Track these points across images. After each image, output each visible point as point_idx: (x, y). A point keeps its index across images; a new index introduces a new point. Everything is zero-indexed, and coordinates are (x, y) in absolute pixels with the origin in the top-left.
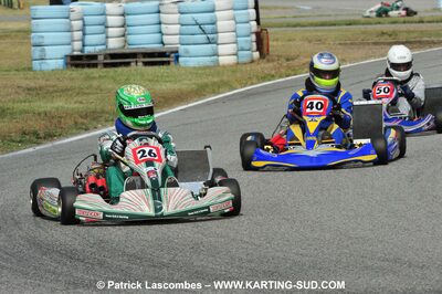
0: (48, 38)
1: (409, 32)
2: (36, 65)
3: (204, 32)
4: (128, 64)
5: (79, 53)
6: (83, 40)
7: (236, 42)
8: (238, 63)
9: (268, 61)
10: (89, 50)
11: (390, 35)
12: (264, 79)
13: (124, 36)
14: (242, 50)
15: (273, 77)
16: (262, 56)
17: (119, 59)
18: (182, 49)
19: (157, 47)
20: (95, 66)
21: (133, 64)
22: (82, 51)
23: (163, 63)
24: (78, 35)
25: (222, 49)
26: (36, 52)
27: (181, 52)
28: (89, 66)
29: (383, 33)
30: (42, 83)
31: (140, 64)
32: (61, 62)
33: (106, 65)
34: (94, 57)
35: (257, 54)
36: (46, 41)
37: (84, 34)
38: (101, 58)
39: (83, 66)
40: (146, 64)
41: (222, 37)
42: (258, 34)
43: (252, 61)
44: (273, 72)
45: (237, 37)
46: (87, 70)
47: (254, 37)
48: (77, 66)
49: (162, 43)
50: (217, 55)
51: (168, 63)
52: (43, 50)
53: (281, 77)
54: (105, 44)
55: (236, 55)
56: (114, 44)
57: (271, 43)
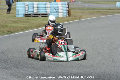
0: (20, 9)
1: (104, 11)
2: (17, 16)
3: (56, 10)
4: (38, 16)
5: (27, 13)
6: (28, 10)
7: (63, 12)
8: (63, 17)
9: (70, 17)
10: (29, 13)
11: (100, 12)
12: (68, 21)
13: (38, 10)
14: (64, 14)
15: (70, 21)
16: (69, 16)
17: (36, 15)
18: (50, 13)
19: (45, 13)
20: (30, 16)
21: (39, 16)
22: (28, 13)
23: (46, 16)
24: (27, 9)
25: (60, 14)
26: (17, 13)
27: (50, 14)
28: (29, 16)
29: (98, 12)
30: (17, 20)
31: (41, 16)
32: (23, 15)
33: (33, 16)
34: (30, 14)
35: (68, 15)
36: (19, 10)
37: (28, 9)
38: (32, 15)
39: (28, 16)
40: (42, 16)
41: (60, 11)
42: (68, 11)
43: (67, 17)
44: (71, 20)
45: (63, 11)
46: (28, 17)
47: (67, 11)
48: (26, 16)
49: (46, 12)
50: (58, 15)
51: (47, 16)
52: (19, 12)
53: (72, 21)
54: (33, 11)
55: (63, 15)
56: (35, 12)
57: (71, 13)
